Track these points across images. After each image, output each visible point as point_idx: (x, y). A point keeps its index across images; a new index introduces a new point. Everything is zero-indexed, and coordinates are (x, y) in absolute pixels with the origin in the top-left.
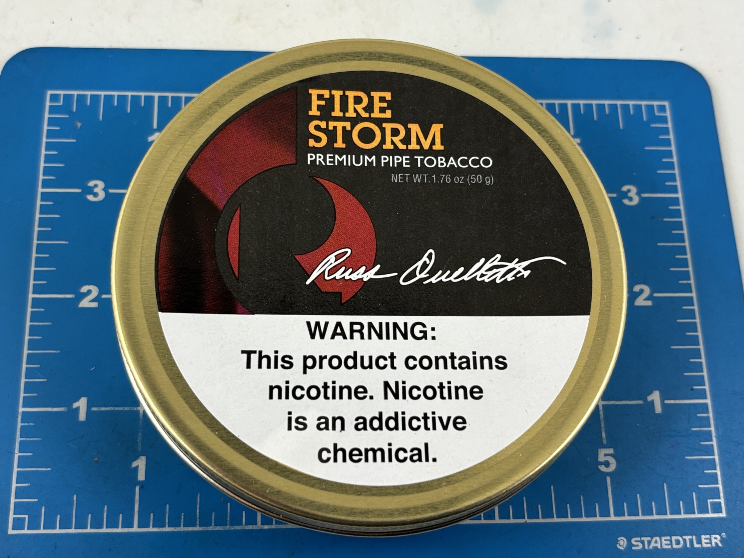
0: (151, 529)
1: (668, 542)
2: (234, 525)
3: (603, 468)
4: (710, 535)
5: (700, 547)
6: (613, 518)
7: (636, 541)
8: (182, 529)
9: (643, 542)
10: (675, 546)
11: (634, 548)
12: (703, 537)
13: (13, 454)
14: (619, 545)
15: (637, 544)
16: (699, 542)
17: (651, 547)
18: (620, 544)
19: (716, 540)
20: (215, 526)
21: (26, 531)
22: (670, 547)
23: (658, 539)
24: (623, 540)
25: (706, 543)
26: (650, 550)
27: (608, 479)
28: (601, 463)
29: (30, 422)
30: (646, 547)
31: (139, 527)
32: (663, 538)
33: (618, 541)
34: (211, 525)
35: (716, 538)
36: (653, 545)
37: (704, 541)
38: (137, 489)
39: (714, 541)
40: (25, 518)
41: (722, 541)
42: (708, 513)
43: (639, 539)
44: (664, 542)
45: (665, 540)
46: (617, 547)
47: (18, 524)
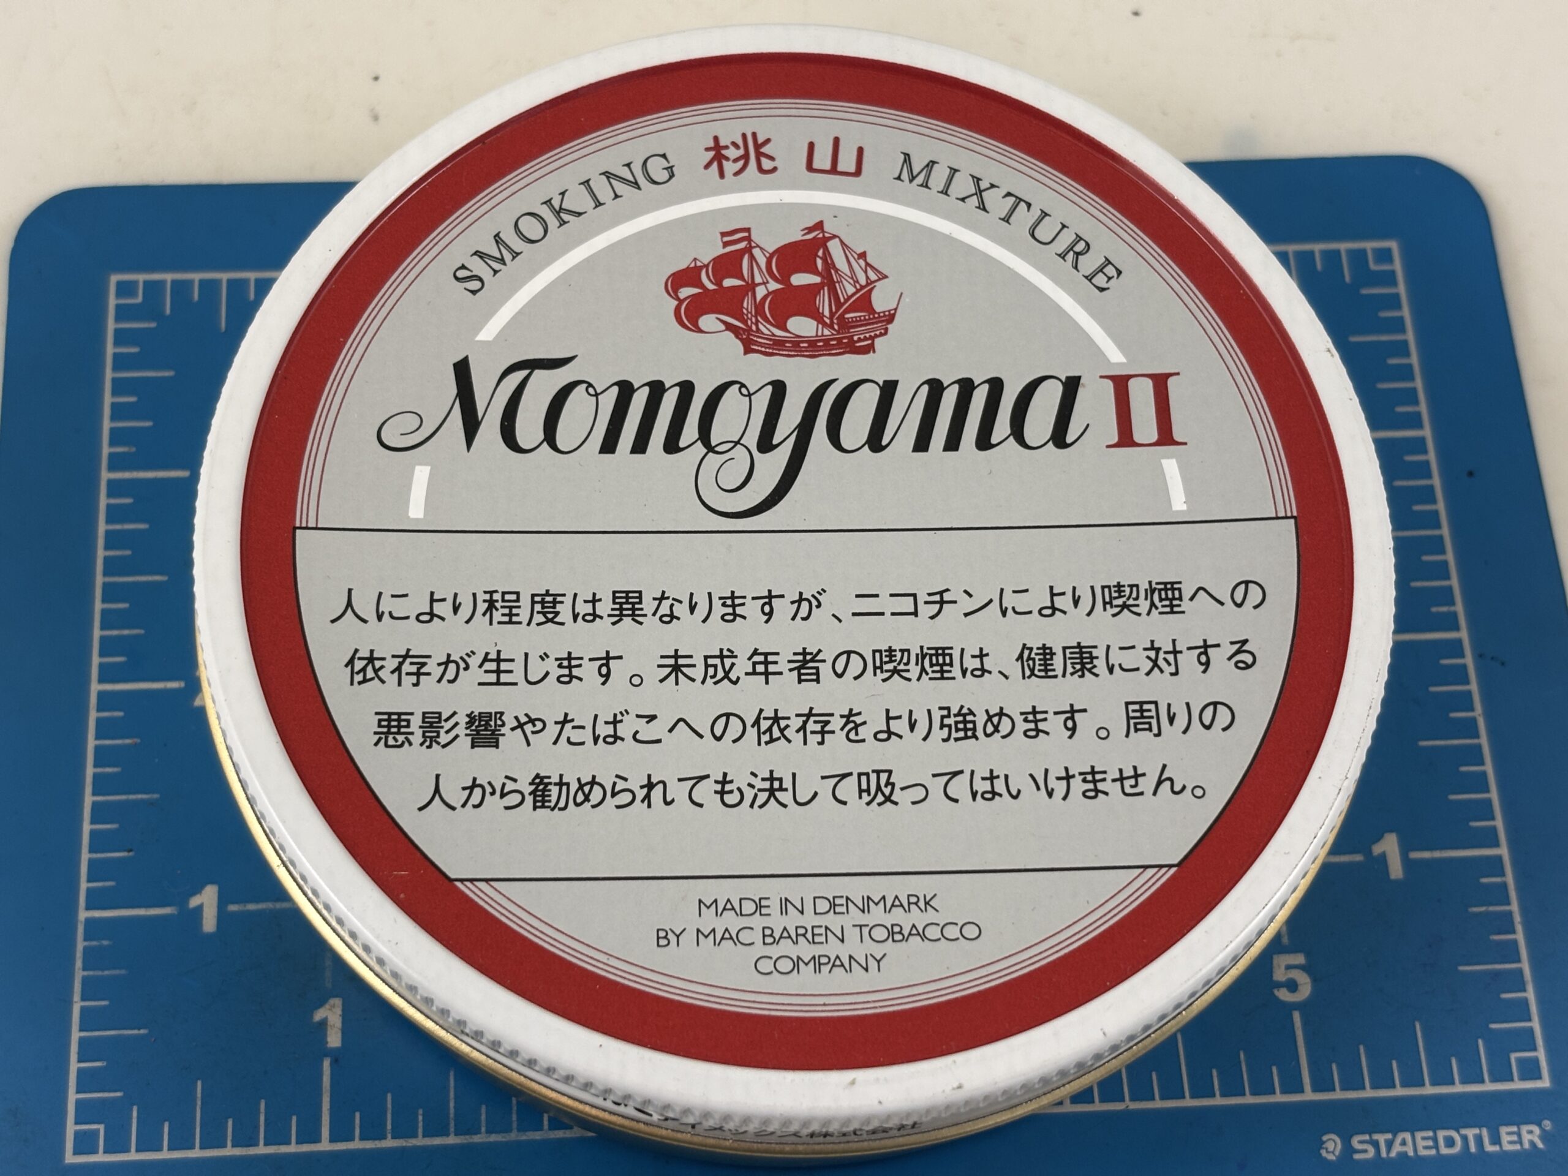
0: (356, 1145)
1: (1430, 1143)
2: (526, 1131)
3: (1283, 995)
4: (1518, 1125)
5: (1497, 1151)
6: (1309, 1095)
7: (1361, 1142)
8: (420, 1141)
9: (1376, 1144)
10: (1444, 1151)
11: (1357, 1156)
12: (1504, 1130)
13: (69, 1003)
14: (1325, 1151)
15: (1363, 1148)
16: (1496, 1140)
17: (1393, 1154)
18: (1327, 1149)
19: (1531, 1135)
20: (487, 1133)
21: (100, 1157)
22: (1433, 1152)
23: (1407, 1136)
24: (1334, 1141)
25: (1511, 1142)
26: (1392, 1158)
27: (1297, 1016)
28: (1279, 985)
29: (103, 939)
30: (1384, 1154)
31: (332, 1141)
32: (1419, 1135)
33: (1324, 1143)
34: (480, 1133)
35: (1531, 1132)
36: (1397, 1148)
37: (1505, 1139)
38: (327, 1064)
39: (1526, 1138)
40: (98, 1130)
41: (1545, 1136)
42: (1512, 1080)
43: (1367, 1137)
44: (1421, 1144)
45: (1424, 1138)
46: (1320, 1155)
47: (85, 1143)
